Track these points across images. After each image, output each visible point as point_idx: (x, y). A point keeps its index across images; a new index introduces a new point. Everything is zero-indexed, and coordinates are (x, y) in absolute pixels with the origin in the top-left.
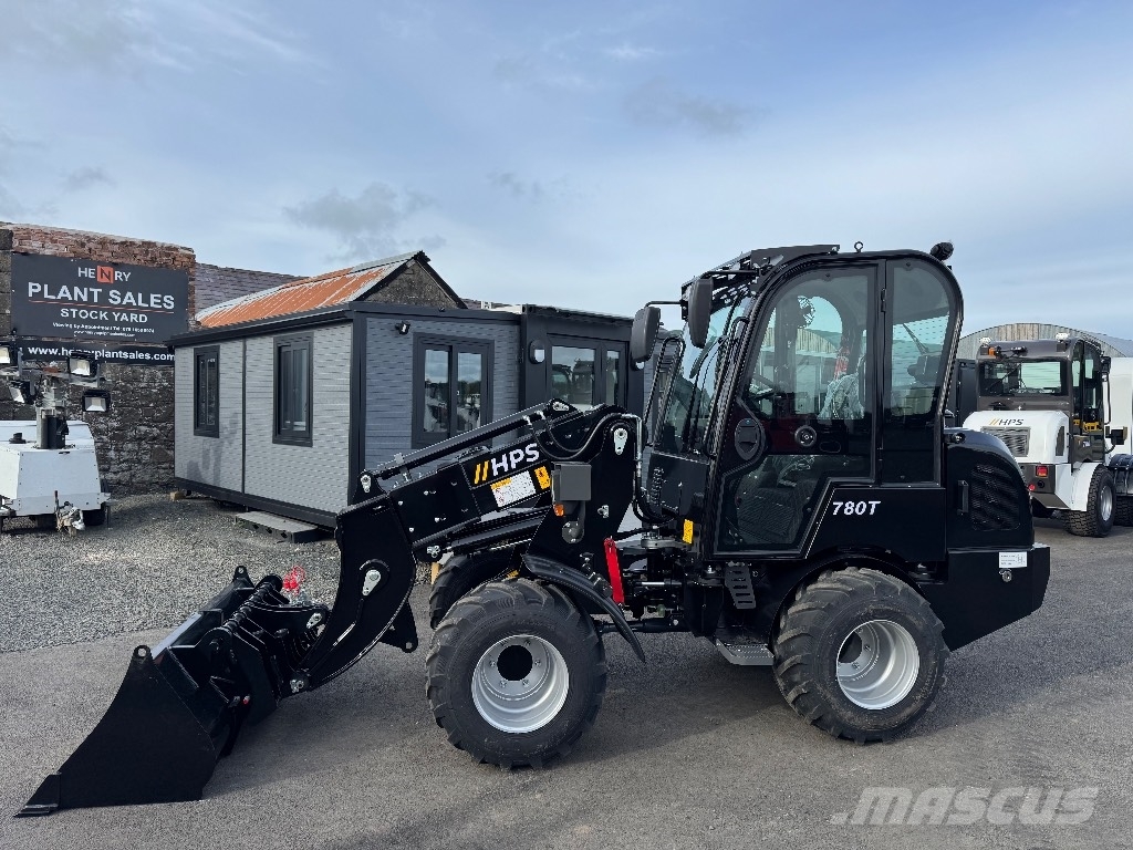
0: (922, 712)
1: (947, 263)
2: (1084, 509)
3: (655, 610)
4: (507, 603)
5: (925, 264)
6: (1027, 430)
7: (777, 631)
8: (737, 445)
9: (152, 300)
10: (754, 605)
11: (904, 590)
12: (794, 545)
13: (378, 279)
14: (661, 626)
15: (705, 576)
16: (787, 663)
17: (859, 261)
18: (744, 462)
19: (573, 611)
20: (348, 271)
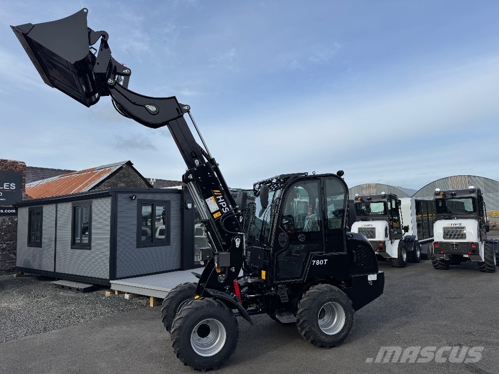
0: (347, 334)
1: (342, 177)
2: (396, 257)
3: (252, 307)
4: (202, 307)
5: (336, 178)
6: (374, 228)
7: (297, 309)
8: (280, 242)
9: (5, 186)
10: (287, 301)
11: (338, 290)
12: (300, 277)
13: (110, 173)
14: (255, 312)
15: (271, 291)
16: (301, 321)
17: (315, 178)
18: (283, 248)
19: (227, 308)
20: (93, 169)
